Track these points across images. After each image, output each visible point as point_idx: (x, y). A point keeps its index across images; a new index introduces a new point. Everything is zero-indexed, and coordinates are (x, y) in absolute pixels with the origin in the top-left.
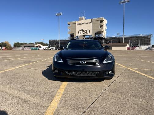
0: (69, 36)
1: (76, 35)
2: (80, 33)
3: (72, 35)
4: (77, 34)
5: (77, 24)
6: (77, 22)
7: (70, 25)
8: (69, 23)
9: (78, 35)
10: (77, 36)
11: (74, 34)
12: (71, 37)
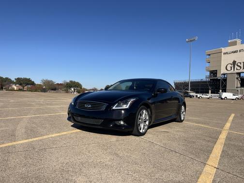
0: (208, 74)
1: (222, 73)
2: (229, 68)
3: (214, 73)
4: (223, 71)
5: (224, 54)
6: (224, 50)
7: (209, 55)
8: (208, 52)
9: (226, 72)
10: (224, 74)
11: (217, 71)
12: (210, 76)
